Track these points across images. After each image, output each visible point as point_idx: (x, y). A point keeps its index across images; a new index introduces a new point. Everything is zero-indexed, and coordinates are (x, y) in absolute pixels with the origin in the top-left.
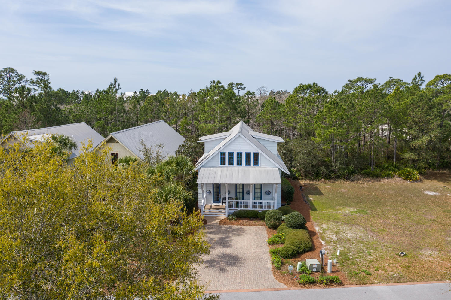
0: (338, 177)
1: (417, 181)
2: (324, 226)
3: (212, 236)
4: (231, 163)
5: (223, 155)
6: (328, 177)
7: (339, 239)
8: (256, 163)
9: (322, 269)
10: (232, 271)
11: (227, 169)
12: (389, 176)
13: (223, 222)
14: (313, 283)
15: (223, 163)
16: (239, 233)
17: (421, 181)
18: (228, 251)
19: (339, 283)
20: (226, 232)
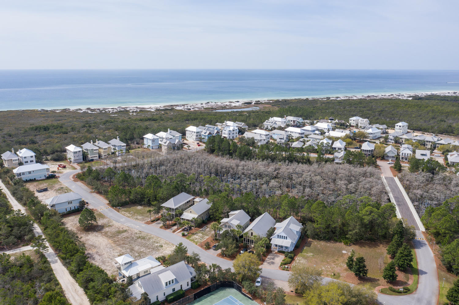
0: (322, 240)
1: (348, 246)
2: (298, 258)
3: (272, 257)
4: (280, 238)
5: (278, 235)
6: (318, 239)
7: (299, 262)
8: (286, 239)
9: (288, 268)
10: (272, 265)
11: (279, 239)
12: (341, 242)
13: (276, 253)
14: (284, 270)
15: (278, 237)
16: (278, 256)
17: (350, 245)
18: (273, 261)
19: (289, 271)
20: (275, 256)
